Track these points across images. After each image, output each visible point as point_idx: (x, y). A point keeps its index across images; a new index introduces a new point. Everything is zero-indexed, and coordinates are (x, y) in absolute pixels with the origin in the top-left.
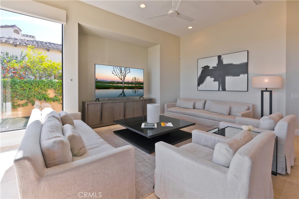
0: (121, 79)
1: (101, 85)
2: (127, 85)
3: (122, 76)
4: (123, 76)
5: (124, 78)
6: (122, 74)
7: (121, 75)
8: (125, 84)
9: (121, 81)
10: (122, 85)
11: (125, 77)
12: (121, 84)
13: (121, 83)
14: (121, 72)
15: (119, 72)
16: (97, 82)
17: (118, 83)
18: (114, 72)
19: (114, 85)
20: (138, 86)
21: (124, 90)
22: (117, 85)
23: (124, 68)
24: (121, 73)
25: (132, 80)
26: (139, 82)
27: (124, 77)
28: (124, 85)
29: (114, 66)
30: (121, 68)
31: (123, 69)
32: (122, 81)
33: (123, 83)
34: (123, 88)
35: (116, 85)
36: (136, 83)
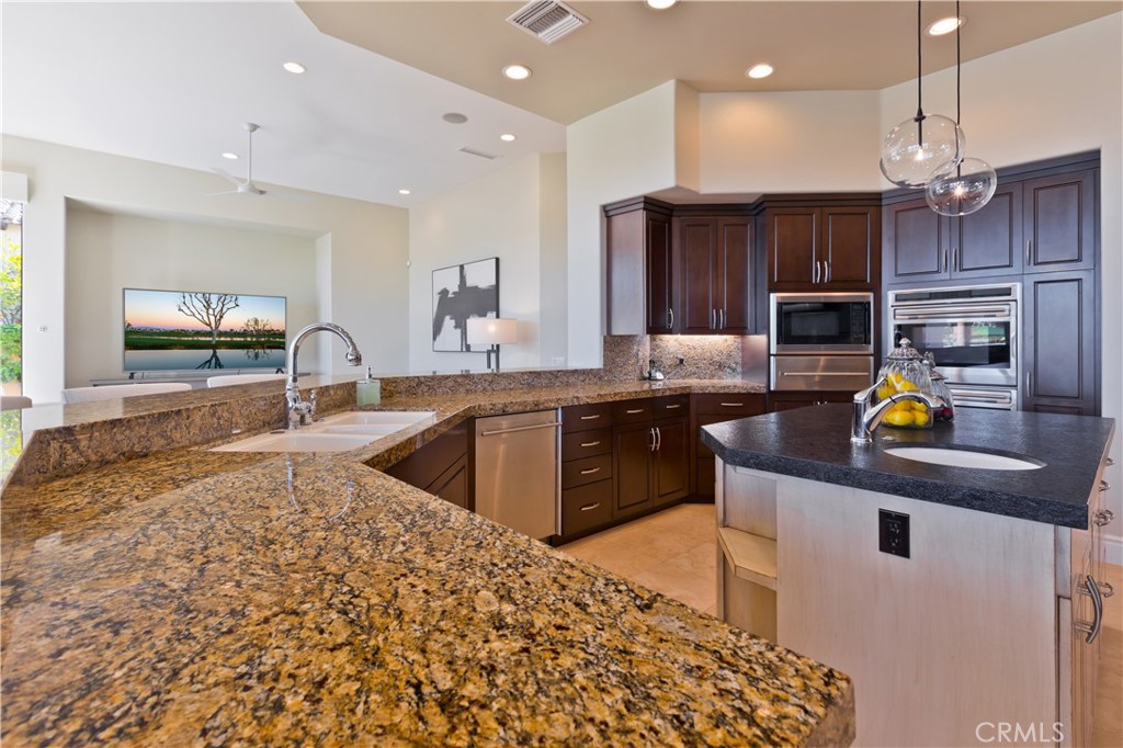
0: (209, 325)
1: (144, 340)
2: (229, 339)
3: (212, 318)
4: (216, 317)
5: (218, 322)
6: (211, 311)
7: (208, 313)
8: (220, 337)
9: (208, 329)
10: (211, 339)
11: (220, 320)
12: (206, 336)
13: (210, 334)
14: (209, 305)
15: (200, 305)
16: (131, 332)
17: (198, 333)
18: (184, 308)
19: (185, 338)
20: (265, 341)
21: (218, 350)
22: (196, 338)
23: (217, 296)
24: (208, 310)
25: (245, 326)
26: (268, 331)
27: (218, 318)
28: (217, 339)
29: (184, 292)
30: (207, 295)
31: (214, 298)
32: (211, 328)
33: (215, 334)
34: (215, 347)
35: (191, 339)
36: (259, 333)
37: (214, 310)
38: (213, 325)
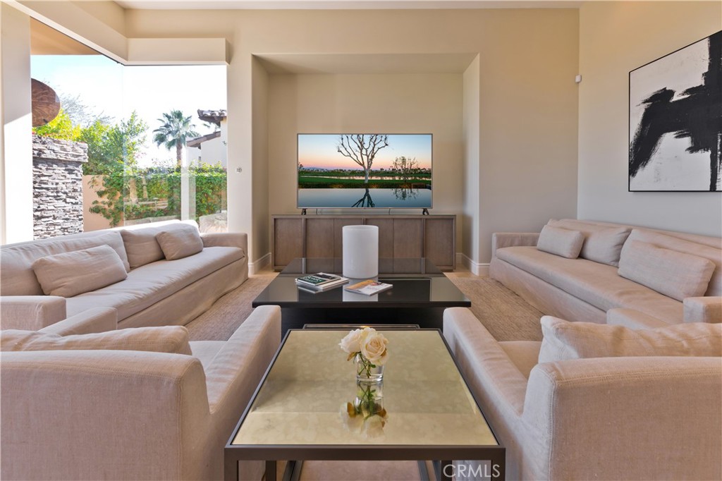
0: (363, 165)
1: (312, 179)
2: (379, 178)
3: (365, 158)
4: (368, 157)
5: (370, 162)
6: (364, 152)
7: (361, 154)
8: (372, 177)
9: (361, 168)
10: (364, 178)
11: (371, 160)
12: (360, 176)
13: (363, 173)
14: (362, 146)
15: (355, 146)
16: (302, 172)
17: (354, 173)
18: (342, 149)
19: (344, 178)
20: (412, 180)
21: (369, 189)
22: (352, 178)
23: (369, 136)
24: (361, 150)
25: (393, 166)
26: (415, 170)
27: (370, 157)
28: (369, 178)
29: (342, 134)
30: (361, 136)
31: (367, 139)
32: (364, 167)
33: (368, 172)
34: (366, 186)
35: (347, 178)
36: (407, 173)
37: (366, 150)
38: (366, 165)
